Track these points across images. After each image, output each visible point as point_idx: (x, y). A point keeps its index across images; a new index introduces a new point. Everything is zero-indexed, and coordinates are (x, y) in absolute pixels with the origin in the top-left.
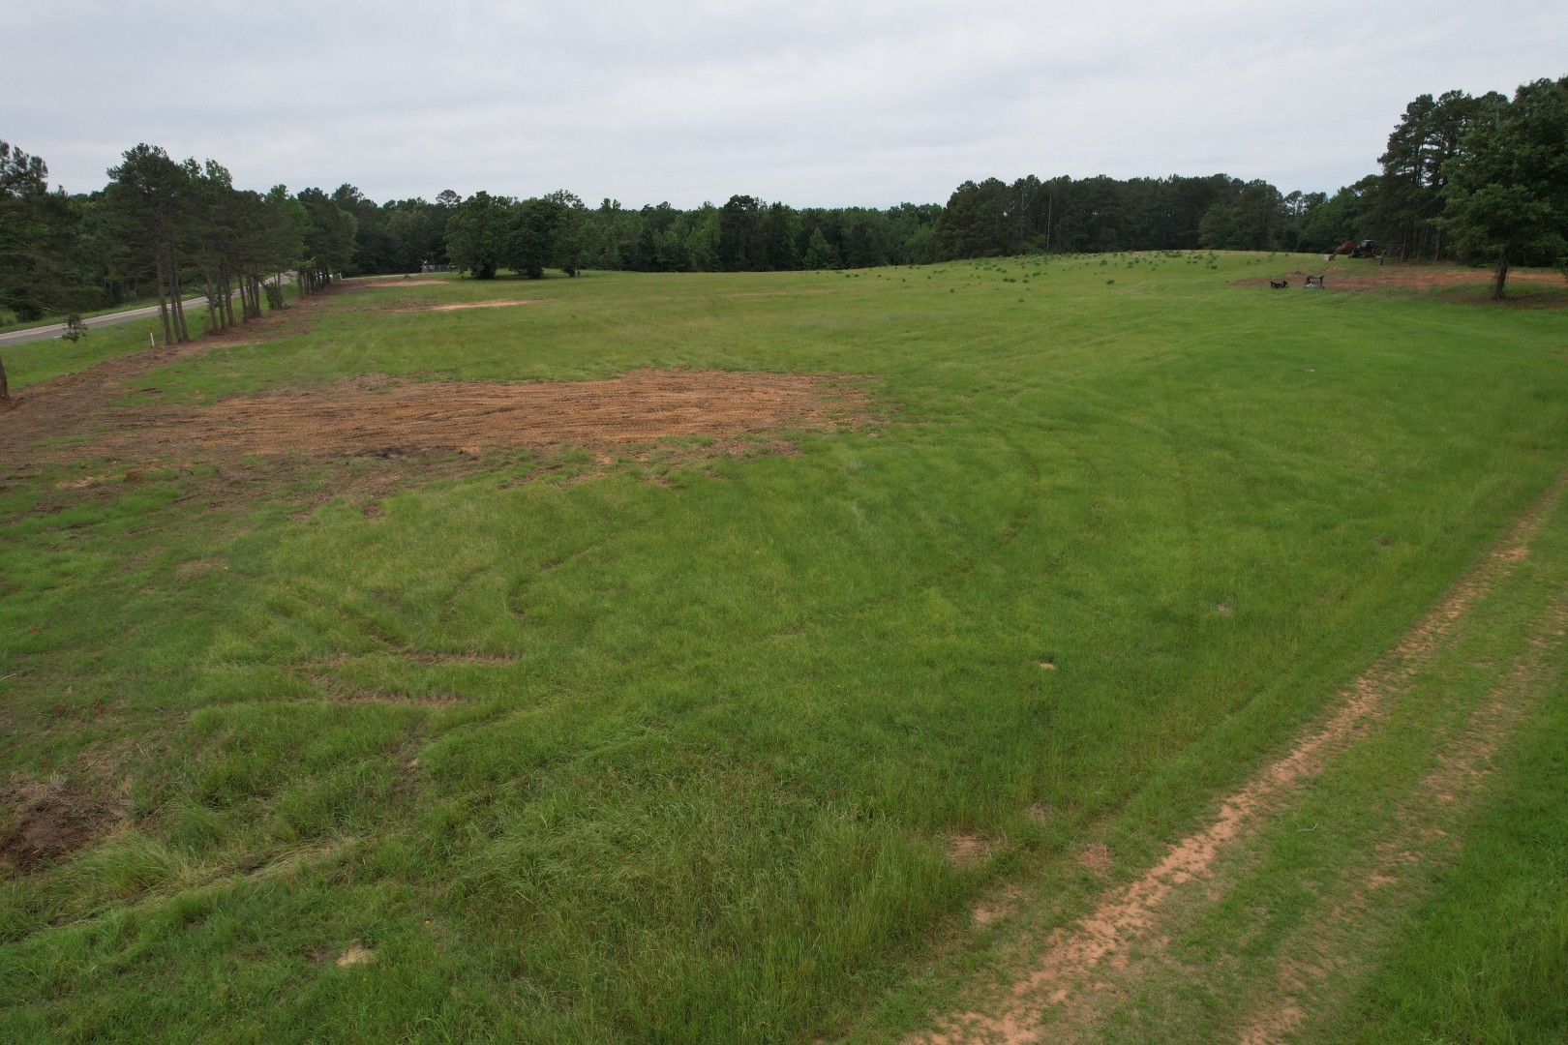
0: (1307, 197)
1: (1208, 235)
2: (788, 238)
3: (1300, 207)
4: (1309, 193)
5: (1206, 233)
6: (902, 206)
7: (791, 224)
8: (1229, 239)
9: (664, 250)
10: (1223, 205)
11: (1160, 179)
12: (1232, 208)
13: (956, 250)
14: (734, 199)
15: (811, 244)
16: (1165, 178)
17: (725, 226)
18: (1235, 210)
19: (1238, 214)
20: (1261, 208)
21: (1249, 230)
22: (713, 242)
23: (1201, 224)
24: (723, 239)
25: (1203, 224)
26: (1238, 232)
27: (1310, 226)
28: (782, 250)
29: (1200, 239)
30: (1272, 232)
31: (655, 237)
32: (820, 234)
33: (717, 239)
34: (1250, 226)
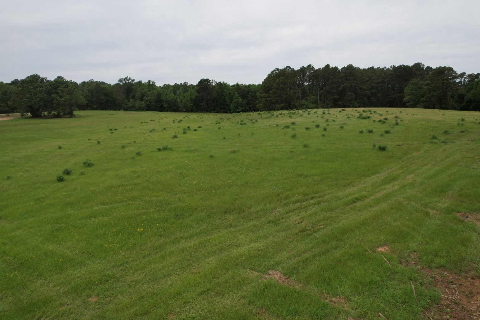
0: (469, 76)
1: (409, 97)
3: (464, 81)
4: (470, 73)
5: (408, 95)
8: (422, 99)
10: (419, 80)
11: (385, 67)
12: (425, 81)
16: (388, 67)
17: (197, 91)
18: (426, 82)
19: (428, 84)
20: (443, 80)
21: (435, 94)
23: (405, 91)
25: (407, 91)
26: (428, 95)
27: (473, 91)
29: (405, 99)
30: (449, 94)
34: (435, 91)
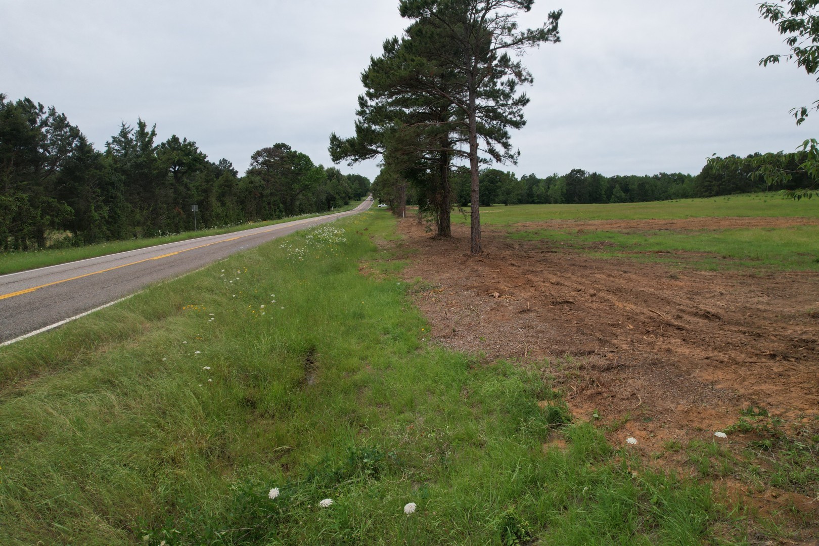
2: (601, 190)
6: (660, 174)
7: (602, 183)
9: (538, 196)
13: (713, 192)
14: (573, 171)
15: (614, 193)
17: (568, 184)
22: (562, 192)
24: (567, 190)
28: (598, 196)
31: (534, 189)
32: (619, 188)
33: (565, 191)
